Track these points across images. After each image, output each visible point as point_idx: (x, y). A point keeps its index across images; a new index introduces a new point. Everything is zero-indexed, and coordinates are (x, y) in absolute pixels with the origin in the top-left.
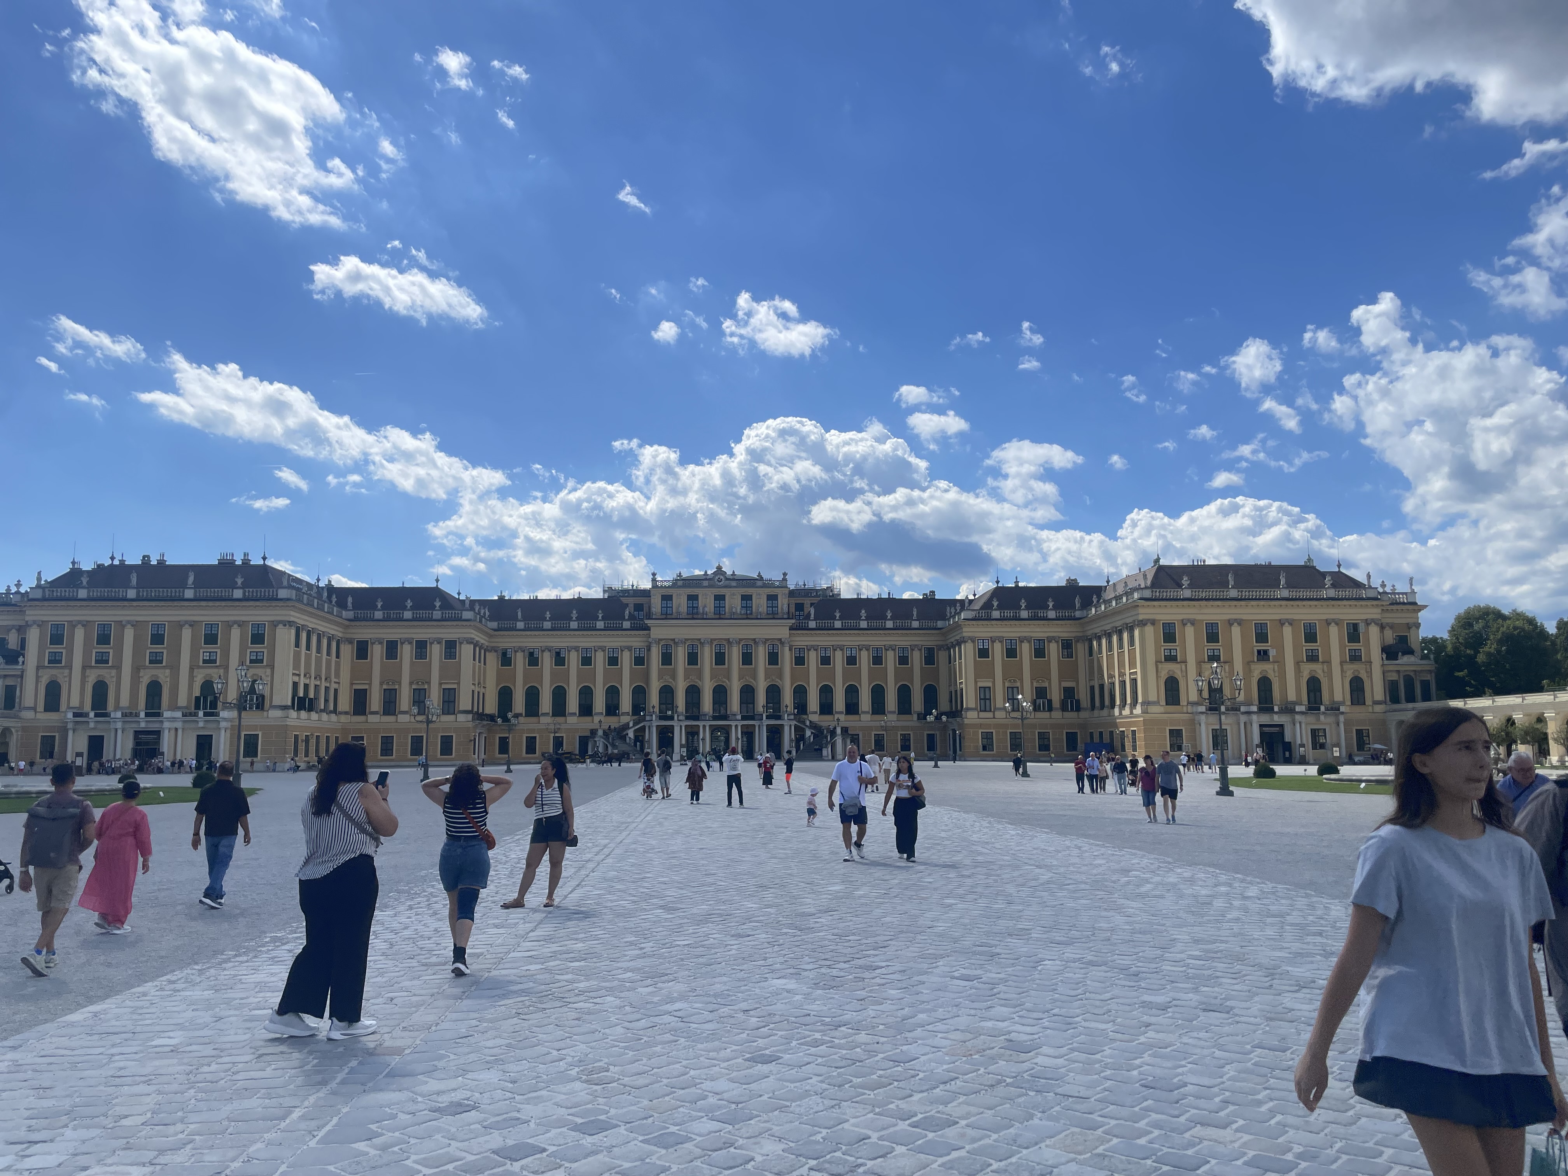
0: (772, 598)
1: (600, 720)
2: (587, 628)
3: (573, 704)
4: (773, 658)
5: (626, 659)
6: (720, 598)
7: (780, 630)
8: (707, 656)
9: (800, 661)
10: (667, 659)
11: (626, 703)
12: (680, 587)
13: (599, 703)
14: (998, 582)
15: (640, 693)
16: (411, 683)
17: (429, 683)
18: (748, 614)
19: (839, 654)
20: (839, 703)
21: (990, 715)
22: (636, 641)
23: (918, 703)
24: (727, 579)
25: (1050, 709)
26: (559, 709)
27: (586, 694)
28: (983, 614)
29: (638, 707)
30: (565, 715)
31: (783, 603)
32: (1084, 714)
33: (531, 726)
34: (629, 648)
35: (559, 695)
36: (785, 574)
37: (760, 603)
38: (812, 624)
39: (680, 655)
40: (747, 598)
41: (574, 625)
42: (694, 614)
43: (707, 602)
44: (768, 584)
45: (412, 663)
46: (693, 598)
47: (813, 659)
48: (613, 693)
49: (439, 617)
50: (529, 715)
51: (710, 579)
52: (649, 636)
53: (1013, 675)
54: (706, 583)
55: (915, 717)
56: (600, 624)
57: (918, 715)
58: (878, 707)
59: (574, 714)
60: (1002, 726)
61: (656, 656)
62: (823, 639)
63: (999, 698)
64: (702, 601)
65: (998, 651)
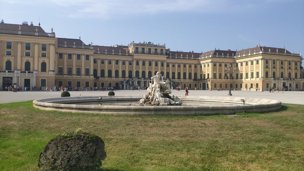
0: (162, 50)
1: (121, 79)
2: (117, 54)
3: (113, 74)
4: (162, 65)
5: (127, 63)
6: (150, 49)
7: (164, 58)
8: (147, 63)
9: (168, 66)
10: (137, 64)
11: (127, 75)
12: (140, 46)
13: (120, 74)
14: (215, 49)
15: (130, 72)
16: (76, 66)
17: (81, 67)
18: (156, 53)
19: (176, 65)
20: (176, 76)
21: (216, 79)
22: (130, 59)
23: (193, 77)
24: (152, 45)
25: (228, 78)
26: (110, 75)
27: (117, 72)
28: (215, 56)
29: (130, 76)
30: (111, 77)
31: (164, 52)
32: (235, 80)
33: (103, 80)
34: (128, 61)
35: (110, 72)
36: (165, 44)
37: (159, 51)
38: (171, 57)
39: (141, 63)
40: (156, 50)
41: (113, 53)
42: (143, 52)
43: (146, 50)
44: (161, 47)
45: (76, 61)
46: (143, 49)
47: (171, 65)
48: (124, 72)
49: (84, 48)
50: (102, 77)
51: (147, 44)
52: (133, 58)
53: (220, 70)
54: (146, 45)
55: (192, 80)
56: (120, 54)
57: (193, 79)
58: (185, 77)
59: (114, 77)
60: (219, 82)
61: (134, 63)
62: (173, 61)
63: (218, 76)
64: (145, 49)
65: (218, 65)
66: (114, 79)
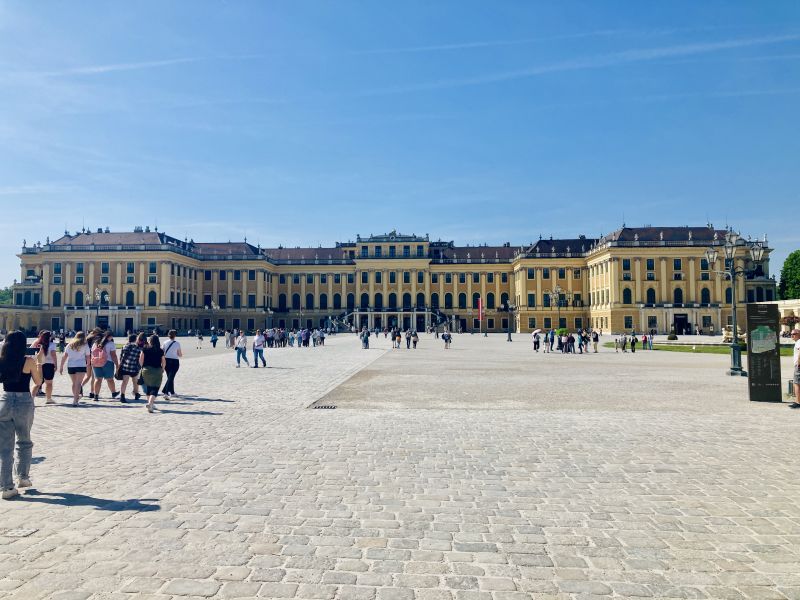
1: (330, 311)
2: (324, 264)
3: (317, 302)
4: (421, 279)
5: (344, 280)
6: (392, 248)
7: (423, 264)
8: (385, 278)
9: (435, 279)
10: (365, 279)
11: (344, 302)
12: (371, 242)
14: (541, 238)
15: (351, 298)
16: (233, 292)
17: (242, 292)
18: (406, 255)
19: (455, 276)
20: (456, 302)
21: (533, 309)
22: (349, 270)
23: (498, 303)
24: (397, 237)
25: (567, 306)
26: (310, 305)
27: (324, 298)
28: (531, 254)
29: (351, 305)
30: (313, 309)
31: (426, 250)
32: (585, 308)
33: (296, 314)
34: (345, 274)
35: (310, 298)
36: (428, 234)
38: (441, 261)
39: (372, 278)
40: (407, 248)
41: (317, 262)
42: (378, 255)
43: (386, 250)
44: (420, 240)
45: (233, 283)
46: (378, 248)
47: (442, 279)
48: (337, 298)
49: (245, 258)
50: (294, 308)
51: (388, 238)
52: (355, 268)
53: (546, 287)
54: (385, 240)
55: (497, 310)
56: (330, 262)
57: (499, 308)
58: (476, 305)
59: (317, 308)
60: (540, 315)
61: (359, 278)
62: (448, 269)
63: (539, 300)
64: (383, 249)
65: (539, 275)
66: (317, 312)
